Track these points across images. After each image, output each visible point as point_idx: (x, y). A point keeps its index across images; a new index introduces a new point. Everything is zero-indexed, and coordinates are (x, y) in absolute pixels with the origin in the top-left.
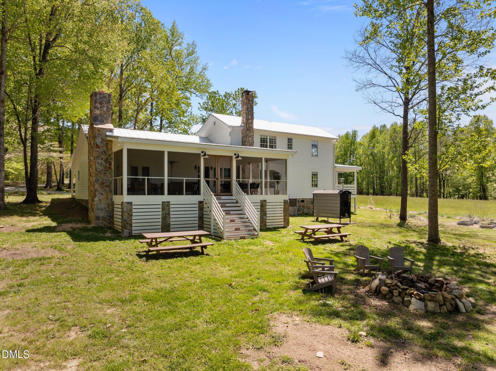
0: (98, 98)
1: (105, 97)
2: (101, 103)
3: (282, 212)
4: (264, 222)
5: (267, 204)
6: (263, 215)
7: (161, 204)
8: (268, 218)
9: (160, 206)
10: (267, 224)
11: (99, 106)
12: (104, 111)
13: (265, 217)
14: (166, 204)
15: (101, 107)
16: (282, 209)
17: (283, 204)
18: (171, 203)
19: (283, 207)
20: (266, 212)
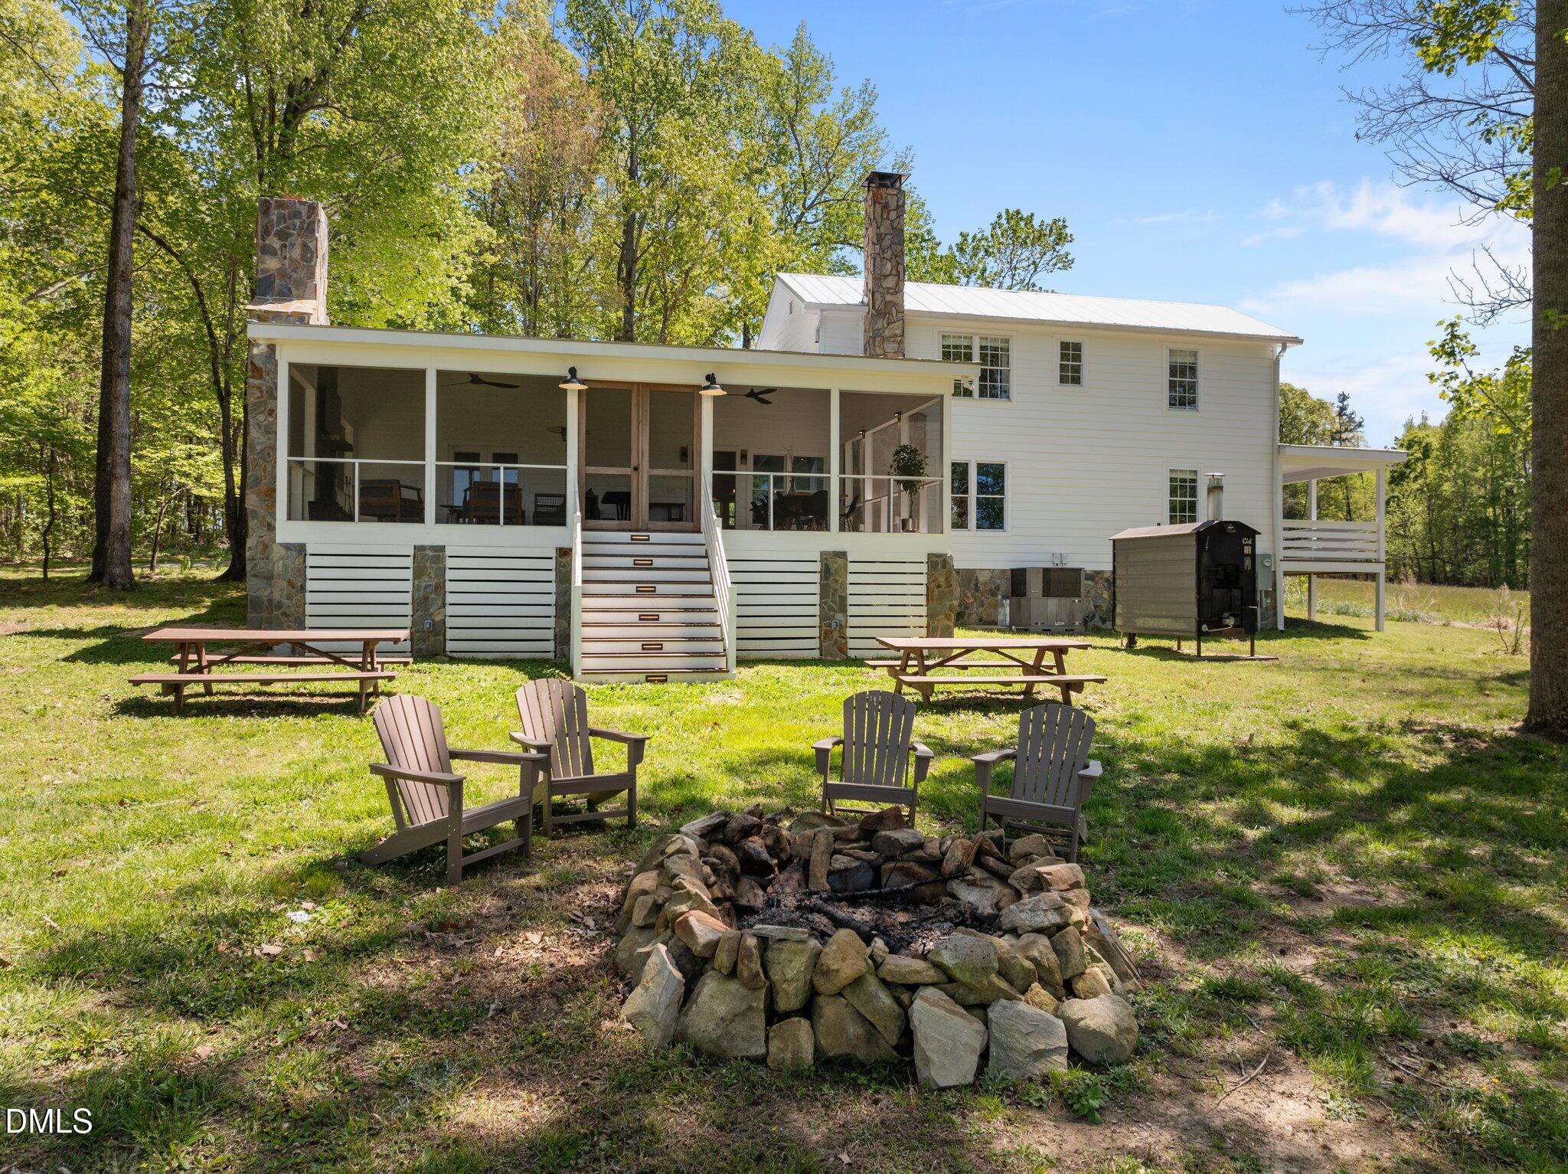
0: (274, 218)
1: (297, 214)
2: (283, 235)
3: (923, 600)
4: (836, 635)
5: (851, 567)
6: (831, 609)
7: (411, 553)
8: (852, 621)
9: (409, 562)
10: (851, 643)
11: (276, 244)
12: (292, 260)
13: (839, 616)
14: (431, 553)
15: (285, 246)
16: (923, 590)
17: (924, 568)
18: (448, 552)
19: (923, 579)
20: (844, 599)
